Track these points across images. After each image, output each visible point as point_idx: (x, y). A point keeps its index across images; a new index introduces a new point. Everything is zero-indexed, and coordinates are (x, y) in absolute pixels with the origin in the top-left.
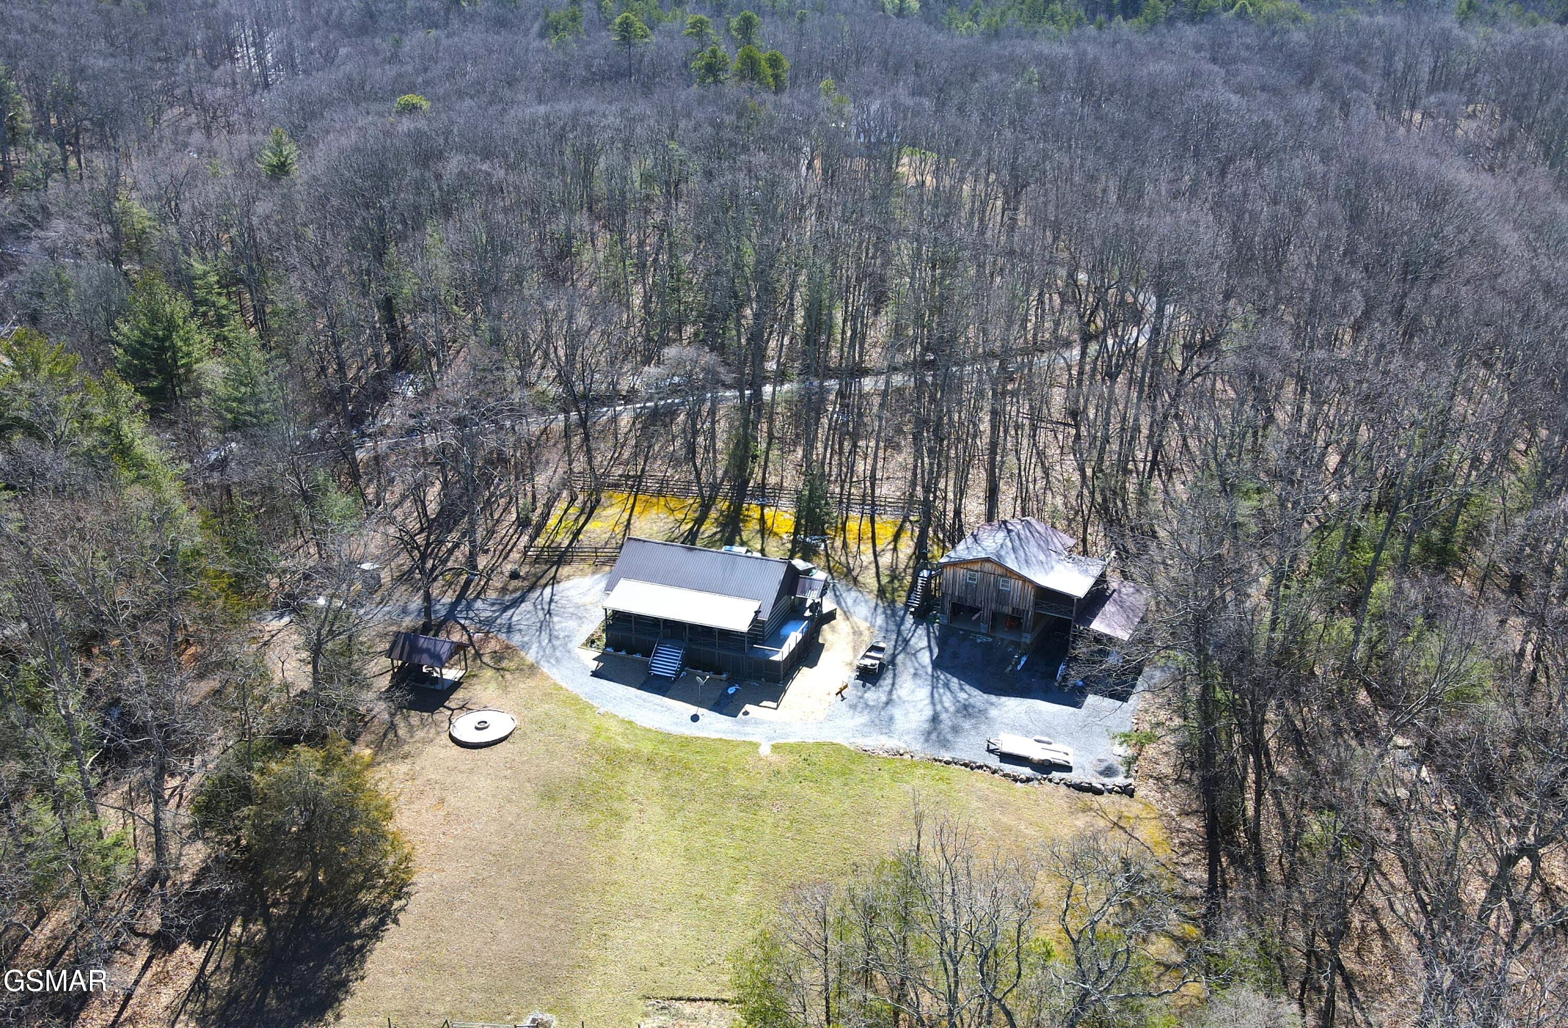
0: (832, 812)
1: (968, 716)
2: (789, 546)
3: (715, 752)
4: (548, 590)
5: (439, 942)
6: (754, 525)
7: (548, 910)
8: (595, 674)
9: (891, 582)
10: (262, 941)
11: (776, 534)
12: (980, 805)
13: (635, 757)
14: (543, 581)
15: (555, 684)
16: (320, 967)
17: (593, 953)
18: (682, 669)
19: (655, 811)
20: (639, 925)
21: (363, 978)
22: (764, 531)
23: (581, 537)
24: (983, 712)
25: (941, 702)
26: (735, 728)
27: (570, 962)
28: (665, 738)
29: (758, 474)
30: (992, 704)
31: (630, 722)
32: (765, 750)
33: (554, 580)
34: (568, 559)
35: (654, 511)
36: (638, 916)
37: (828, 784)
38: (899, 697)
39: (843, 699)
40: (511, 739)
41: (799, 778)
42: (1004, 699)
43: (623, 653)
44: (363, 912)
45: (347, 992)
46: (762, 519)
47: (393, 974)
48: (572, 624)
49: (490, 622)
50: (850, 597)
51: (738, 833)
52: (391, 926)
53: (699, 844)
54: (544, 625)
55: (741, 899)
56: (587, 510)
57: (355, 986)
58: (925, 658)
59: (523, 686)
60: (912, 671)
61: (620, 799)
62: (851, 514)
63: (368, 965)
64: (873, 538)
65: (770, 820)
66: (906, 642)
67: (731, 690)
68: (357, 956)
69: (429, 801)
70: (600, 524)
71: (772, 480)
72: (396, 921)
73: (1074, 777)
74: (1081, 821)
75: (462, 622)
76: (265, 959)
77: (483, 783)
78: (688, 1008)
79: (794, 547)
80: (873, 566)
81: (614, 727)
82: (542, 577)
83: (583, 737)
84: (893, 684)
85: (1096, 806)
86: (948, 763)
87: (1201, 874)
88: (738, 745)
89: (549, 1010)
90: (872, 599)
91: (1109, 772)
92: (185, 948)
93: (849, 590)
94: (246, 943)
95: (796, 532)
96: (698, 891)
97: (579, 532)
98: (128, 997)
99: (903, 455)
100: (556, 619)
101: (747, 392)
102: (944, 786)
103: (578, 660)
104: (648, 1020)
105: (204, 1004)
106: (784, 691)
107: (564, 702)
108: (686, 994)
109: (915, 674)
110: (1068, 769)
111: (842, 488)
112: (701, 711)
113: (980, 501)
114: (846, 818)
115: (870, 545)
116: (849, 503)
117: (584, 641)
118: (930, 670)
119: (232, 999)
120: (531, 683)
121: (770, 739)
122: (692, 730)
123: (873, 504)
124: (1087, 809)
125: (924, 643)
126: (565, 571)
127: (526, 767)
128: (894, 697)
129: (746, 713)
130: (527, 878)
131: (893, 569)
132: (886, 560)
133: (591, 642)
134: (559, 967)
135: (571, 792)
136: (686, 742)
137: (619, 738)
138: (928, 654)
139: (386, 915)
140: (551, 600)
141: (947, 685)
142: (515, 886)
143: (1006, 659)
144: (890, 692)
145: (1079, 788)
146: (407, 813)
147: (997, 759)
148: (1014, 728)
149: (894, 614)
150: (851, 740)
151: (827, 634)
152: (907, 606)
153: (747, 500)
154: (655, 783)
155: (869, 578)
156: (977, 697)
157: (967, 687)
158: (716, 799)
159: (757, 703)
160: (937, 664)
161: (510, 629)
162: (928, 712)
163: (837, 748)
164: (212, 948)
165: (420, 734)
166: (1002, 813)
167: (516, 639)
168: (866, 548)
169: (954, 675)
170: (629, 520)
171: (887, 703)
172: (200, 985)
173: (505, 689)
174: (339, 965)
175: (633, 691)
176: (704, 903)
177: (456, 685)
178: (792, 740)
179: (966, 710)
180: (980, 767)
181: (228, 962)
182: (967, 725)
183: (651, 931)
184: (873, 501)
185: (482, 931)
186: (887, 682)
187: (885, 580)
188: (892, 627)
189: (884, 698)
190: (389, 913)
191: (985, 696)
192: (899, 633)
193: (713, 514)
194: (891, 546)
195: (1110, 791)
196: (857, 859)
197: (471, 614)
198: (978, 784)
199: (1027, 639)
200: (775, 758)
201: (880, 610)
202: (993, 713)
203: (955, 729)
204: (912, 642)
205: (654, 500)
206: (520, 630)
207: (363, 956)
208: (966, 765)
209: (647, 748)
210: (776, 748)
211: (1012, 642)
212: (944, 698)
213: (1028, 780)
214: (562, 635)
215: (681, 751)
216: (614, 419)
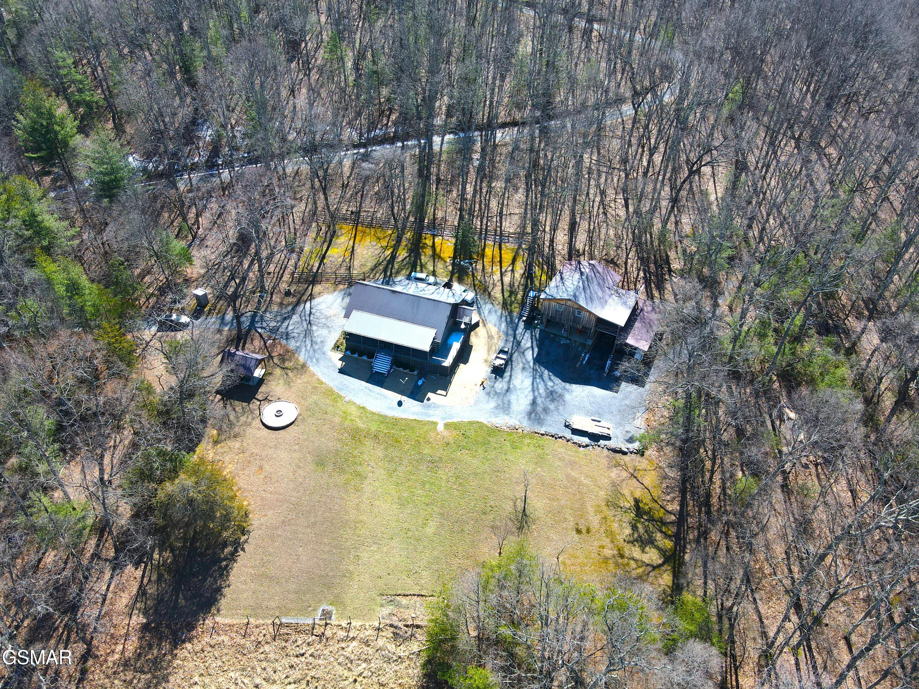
0: (478, 471)
1: (553, 400)
2: (450, 268)
3: (412, 429)
4: (308, 305)
5: (269, 561)
6: (429, 251)
7: (326, 540)
8: (341, 371)
9: (510, 296)
10: (172, 563)
11: (442, 259)
12: (560, 464)
13: (367, 435)
14: (305, 298)
15: (318, 379)
16: (205, 580)
17: (351, 568)
18: (391, 368)
19: (381, 473)
20: (375, 549)
21: (229, 586)
22: (436, 256)
23: (325, 261)
24: (561, 396)
25: (538, 389)
26: (423, 411)
27: (340, 574)
28: (383, 419)
29: (430, 210)
30: (567, 390)
31: (363, 408)
32: (440, 427)
33: (311, 297)
34: (319, 279)
35: (368, 239)
36: (376, 543)
37: (477, 451)
38: (514, 386)
39: (484, 388)
40: (296, 423)
41: (460, 448)
42: (574, 387)
43: (356, 356)
44: (225, 545)
45: (221, 595)
46: (433, 246)
47: (246, 583)
48: (324, 332)
49: (274, 330)
50: (487, 308)
51: (427, 486)
52: (241, 553)
53: (406, 494)
54: (308, 333)
55: (430, 530)
56: (328, 239)
57: (226, 591)
58: (529, 356)
59: (300, 382)
60: (521, 365)
61: (361, 464)
62: (488, 242)
63: (231, 578)
64: (501, 262)
65: (444, 477)
66: (519, 343)
67: (420, 383)
68: (224, 572)
69: (254, 468)
70: (336, 250)
71: (440, 214)
72: (243, 550)
73: (611, 444)
74: (614, 473)
75: (259, 330)
76: (175, 575)
77: (283, 455)
78: (404, 601)
79: (453, 268)
80: (499, 284)
81: (354, 411)
82: (303, 294)
83: (337, 420)
84: (511, 376)
85: (622, 463)
86: (542, 435)
87: (675, 507)
88: (425, 424)
89: (331, 604)
90: (499, 308)
91: (631, 440)
92: (130, 568)
93: (486, 303)
94: (163, 565)
95: (454, 258)
96: (406, 525)
97: (324, 257)
98: (104, 600)
99: (519, 195)
100: (314, 328)
101: (422, 141)
102: (540, 451)
103: (330, 360)
104: (383, 609)
105: (146, 604)
106: (450, 382)
107: (325, 393)
108: (402, 592)
109: (524, 368)
110: (608, 438)
111: (482, 222)
112: (404, 398)
113: (566, 232)
114: (486, 475)
115: (499, 268)
116: (486, 234)
117: (332, 346)
118: (531, 364)
119: (159, 600)
120: (305, 378)
121: (444, 419)
122: (398, 413)
123: (501, 235)
124: (617, 465)
125: (529, 344)
126: (318, 288)
127: (306, 443)
128: (511, 386)
129: (429, 399)
130: (313, 520)
131: (511, 285)
132: (507, 279)
133: (336, 347)
134: (334, 577)
135: (333, 461)
136: (396, 422)
137: (357, 420)
138: (531, 352)
139: (238, 546)
140: (311, 313)
141: (541, 376)
142: (306, 524)
143: (577, 357)
144: (509, 381)
145: (615, 451)
146: (243, 477)
147: (569, 431)
148: (581, 409)
149: (512, 321)
150: (489, 420)
151: (473, 340)
152: (521, 316)
153: (425, 231)
154: (380, 453)
155: (497, 293)
156: (557, 384)
157: (553, 377)
158: (414, 462)
159: (434, 392)
160: (537, 360)
161: (287, 336)
162: (531, 397)
163: (481, 425)
164: (145, 567)
165: (243, 419)
166: (572, 469)
167: (292, 344)
168: (496, 268)
169: (546, 368)
170: (353, 247)
171: (507, 391)
172: (142, 592)
173: (288, 383)
174: (215, 578)
175: (363, 383)
176: (410, 534)
177: (261, 381)
178: (455, 420)
179: (552, 395)
180: (560, 438)
181: (154, 577)
182: (552, 407)
183: (382, 552)
184: (501, 233)
185: (291, 554)
186: (507, 374)
187: (507, 294)
188: (510, 332)
189: (506, 387)
190: (239, 543)
191: (563, 384)
192: (515, 337)
193: (404, 243)
194: (510, 268)
195: (631, 453)
196: (492, 503)
197: (265, 325)
198: (559, 450)
199: (590, 342)
200: (446, 433)
201: (503, 319)
202: (567, 397)
203: (546, 410)
204: (522, 344)
205: (368, 230)
206: (294, 337)
207: (228, 572)
208: (553, 436)
209: (374, 427)
210: (447, 425)
211: (581, 344)
212: (540, 386)
213: (587, 446)
214: (319, 340)
215: (393, 429)
216: (340, 163)
